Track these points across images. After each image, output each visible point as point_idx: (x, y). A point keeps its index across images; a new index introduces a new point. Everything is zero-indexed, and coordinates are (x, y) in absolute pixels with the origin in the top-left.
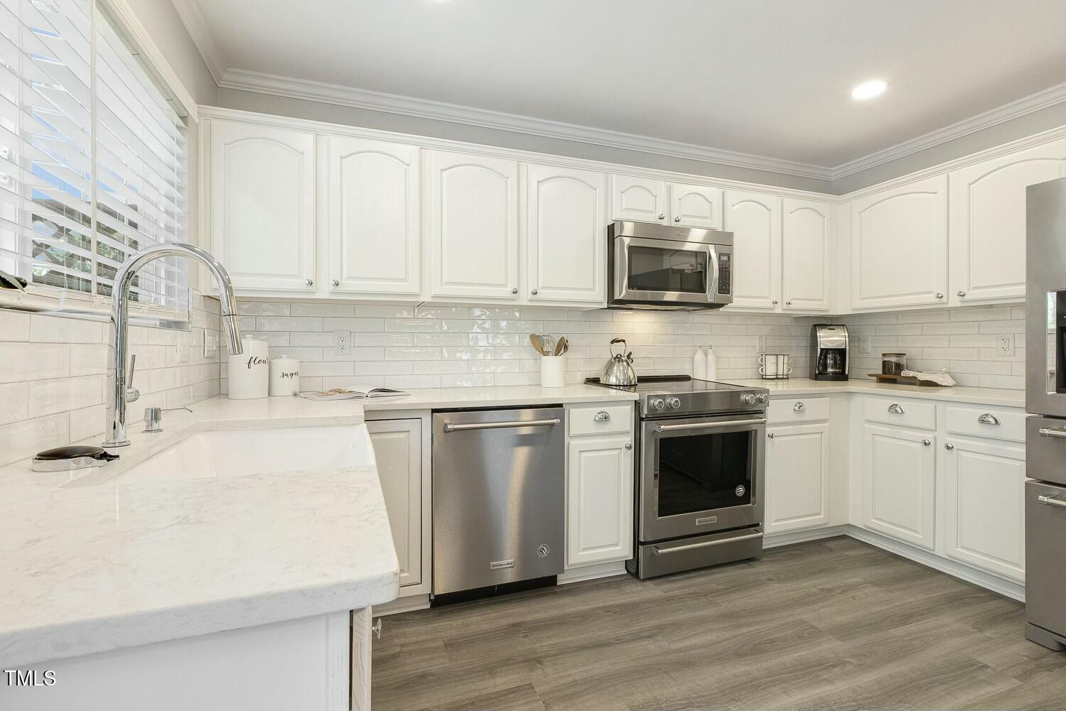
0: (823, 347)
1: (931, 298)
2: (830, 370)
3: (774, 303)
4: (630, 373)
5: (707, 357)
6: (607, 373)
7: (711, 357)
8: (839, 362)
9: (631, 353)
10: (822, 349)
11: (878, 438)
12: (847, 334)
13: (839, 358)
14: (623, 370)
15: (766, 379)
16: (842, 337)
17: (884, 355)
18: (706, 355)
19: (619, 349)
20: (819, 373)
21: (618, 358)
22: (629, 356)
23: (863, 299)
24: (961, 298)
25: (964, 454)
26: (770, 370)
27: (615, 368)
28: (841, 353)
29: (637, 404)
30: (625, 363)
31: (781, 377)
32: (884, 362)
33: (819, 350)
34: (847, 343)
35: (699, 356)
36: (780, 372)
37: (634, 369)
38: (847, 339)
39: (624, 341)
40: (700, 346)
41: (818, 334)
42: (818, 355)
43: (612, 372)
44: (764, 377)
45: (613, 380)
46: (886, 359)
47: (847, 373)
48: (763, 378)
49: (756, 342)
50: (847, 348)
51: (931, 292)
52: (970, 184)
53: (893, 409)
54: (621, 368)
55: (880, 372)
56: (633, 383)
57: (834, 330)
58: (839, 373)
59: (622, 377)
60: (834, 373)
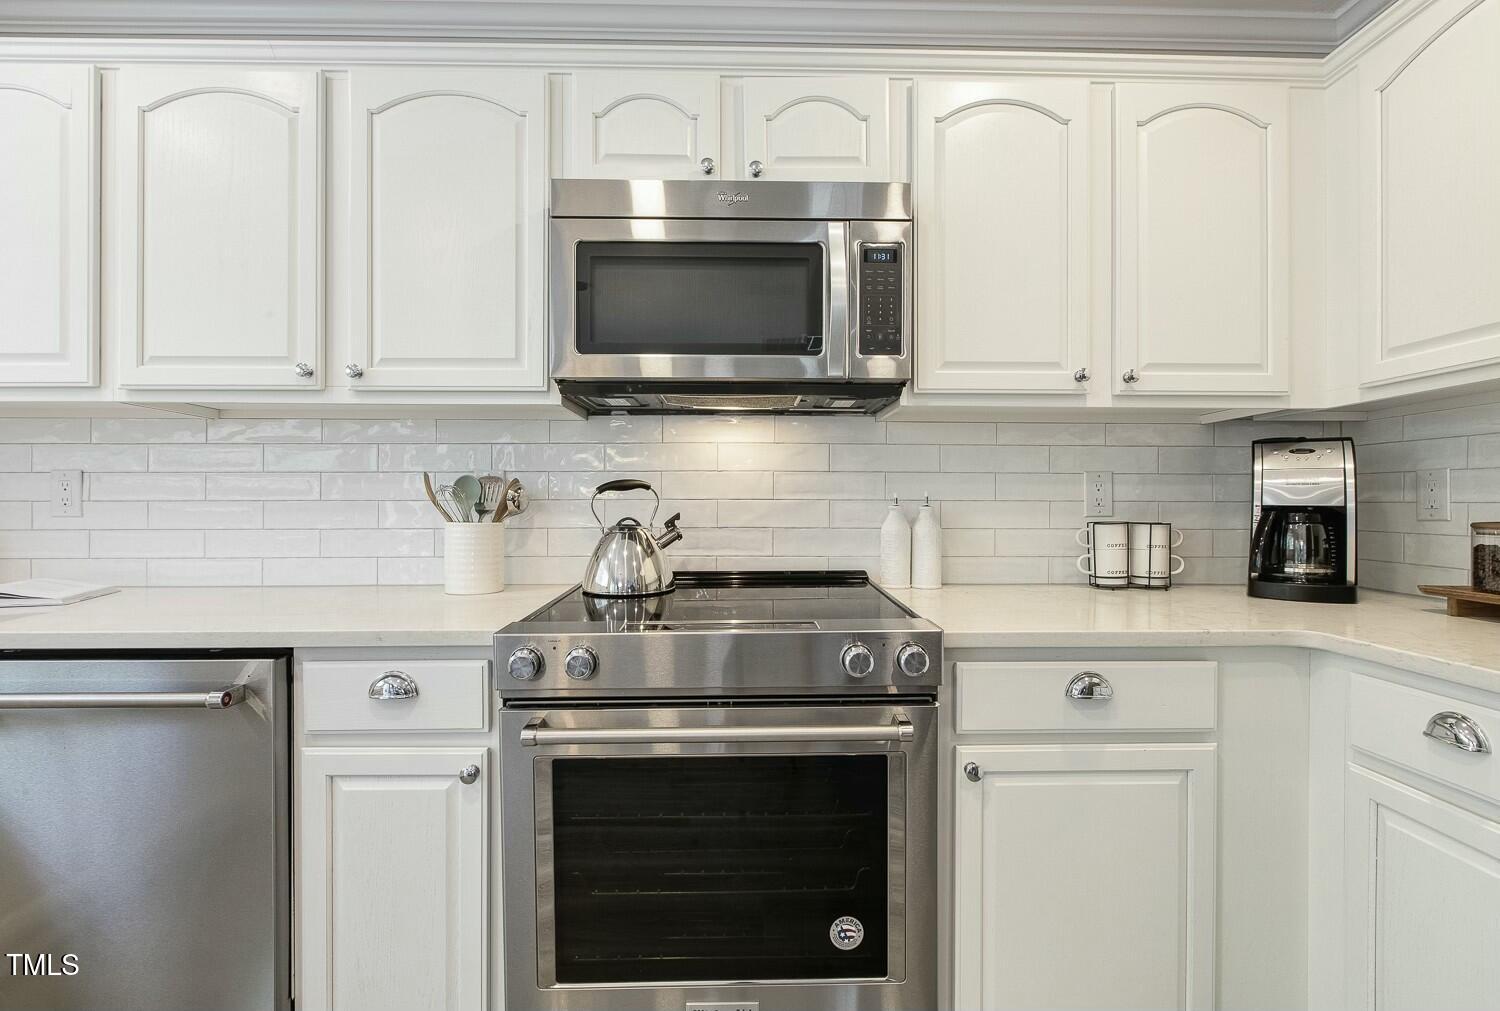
0: (1269, 501)
2: (1297, 569)
5: (913, 529)
7: (924, 528)
8: (1323, 546)
9: (677, 517)
10: (1266, 510)
12: (1350, 466)
13: (1323, 535)
15: (1098, 586)
16: (1332, 472)
17: (1477, 527)
20: (1262, 578)
21: (624, 529)
22: (669, 523)
23: (1395, 350)
26: (1112, 564)
28: (1328, 520)
31: (1145, 582)
32: (1478, 551)
33: (1257, 512)
34: (1351, 491)
35: (891, 525)
36: (1141, 569)
38: (1351, 481)
41: (1258, 467)
42: (1256, 525)
44: (1093, 582)
46: (1485, 540)
47: (1350, 577)
49: (1084, 490)
50: (1351, 505)
53: (1444, 726)
55: (1463, 578)
57: (1312, 451)
58: (1324, 578)
59: (622, 574)
60: (1311, 579)
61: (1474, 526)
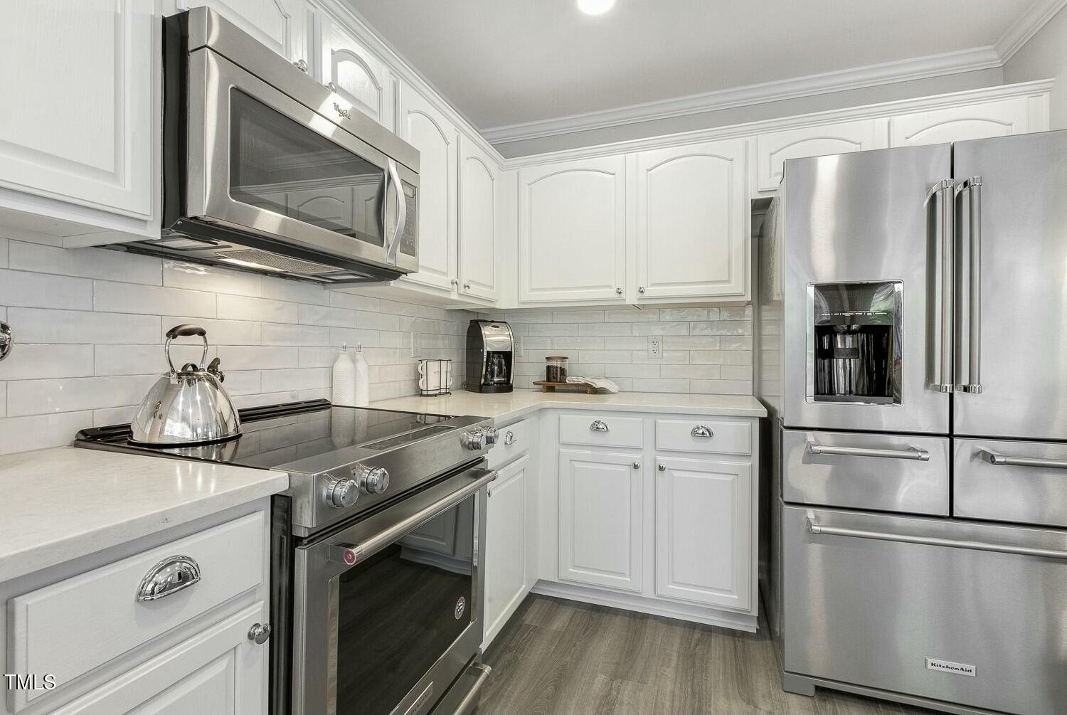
0: (489, 350)
1: (611, 293)
2: (496, 379)
3: (452, 283)
4: (223, 404)
5: (355, 367)
6: (157, 413)
7: (362, 366)
8: (504, 369)
9: (216, 361)
10: (488, 353)
11: (577, 465)
12: (511, 333)
13: (504, 363)
14: (204, 402)
16: (507, 336)
17: (548, 359)
18: (354, 361)
19: (188, 351)
20: (484, 384)
21: (189, 374)
22: (213, 368)
23: (533, 290)
24: (640, 294)
25: (676, 474)
26: (433, 383)
27: (181, 399)
28: (507, 356)
29: (282, 507)
30: (207, 384)
31: (444, 391)
32: (548, 368)
33: (485, 353)
34: (512, 344)
35: (343, 365)
36: (443, 386)
37: (230, 393)
38: (512, 340)
39: (202, 333)
40: (344, 347)
41: (483, 333)
42: (485, 360)
43: (172, 408)
44: (425, 393)
45: (175, 430)
46: (550, 363)
47: (511, 382)
48: (420, 393)
50: (513, 350)
51: (609, 287)
52: (648, 170)
53: (595, 428)
54: (198, 398)
56: (231, 431)
57: (498, 327)
58: (504, 383)
59: (199, 418)
60: (499, 383)
61: (547, 358)
